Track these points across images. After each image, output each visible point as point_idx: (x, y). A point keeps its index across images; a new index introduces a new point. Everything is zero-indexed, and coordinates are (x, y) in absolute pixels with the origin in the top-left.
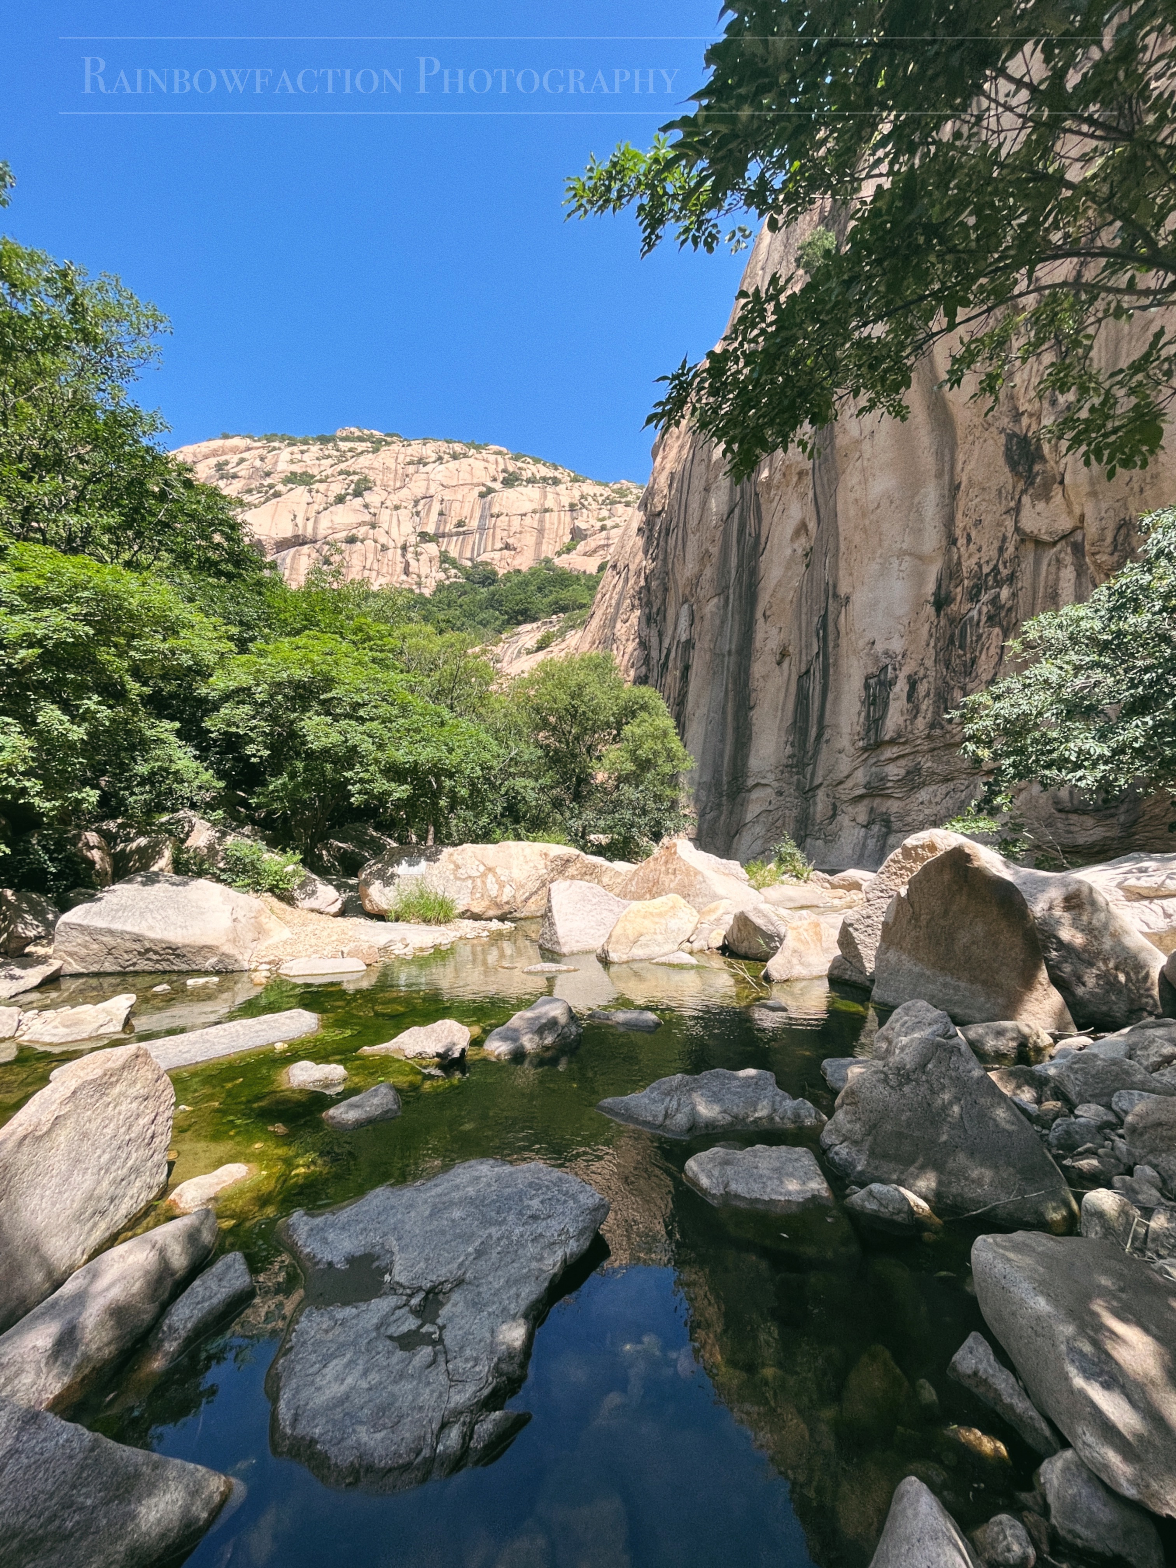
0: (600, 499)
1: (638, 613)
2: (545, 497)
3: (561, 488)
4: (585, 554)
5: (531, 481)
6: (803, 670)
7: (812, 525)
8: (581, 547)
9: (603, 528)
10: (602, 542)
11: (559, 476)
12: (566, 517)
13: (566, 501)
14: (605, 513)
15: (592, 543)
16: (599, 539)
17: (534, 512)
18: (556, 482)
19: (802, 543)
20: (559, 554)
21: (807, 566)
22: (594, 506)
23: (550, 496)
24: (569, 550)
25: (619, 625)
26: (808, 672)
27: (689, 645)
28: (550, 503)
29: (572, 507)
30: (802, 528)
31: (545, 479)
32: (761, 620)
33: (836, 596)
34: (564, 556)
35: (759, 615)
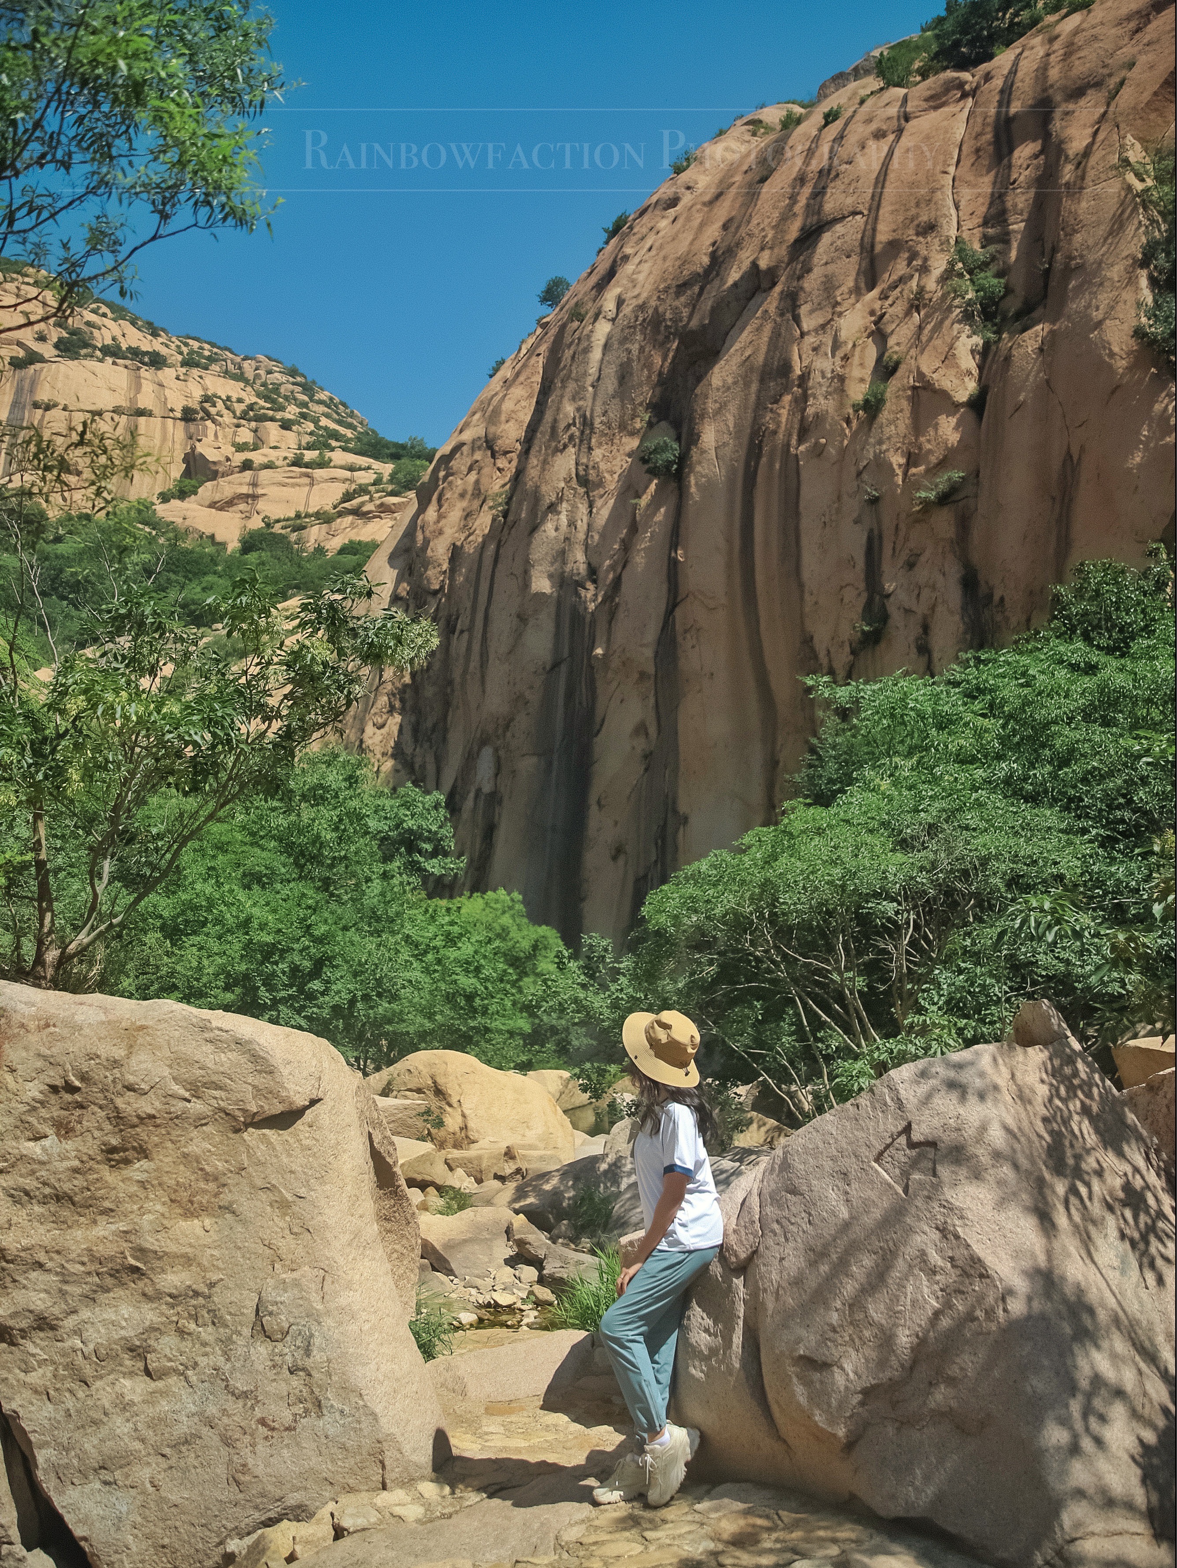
0: (239, 408)
1: (398, 718)
2: (138, 388)
3: (168, 374)
4: (212, 505)
5: (112, 352)
6: (641, 874)
7: (652, 730)
8: (207, 490)
9: (247, 465)
10: (245, 490)
11: (164, 351)
12: (177, 431)
13: (178, 404)
14: (245, 435)
15: (227, 487)
16: (238, 483)
17: (117, 410)
18: (157, 361)
19: (641, 744)
20: (165, 498)
21: (646, 770)
22: (227, 418)
23: (147, 387)
24: (182, 494)
25: (370, 729)
26: (645, 876)
27: (494, 799)
28: (146, 400)
29: (188, 416)
30: (641, 729)
31: (135, 353)
32: (594, 809)
33: (675, 812)
34: (175, 503)
35: (593, 799)
